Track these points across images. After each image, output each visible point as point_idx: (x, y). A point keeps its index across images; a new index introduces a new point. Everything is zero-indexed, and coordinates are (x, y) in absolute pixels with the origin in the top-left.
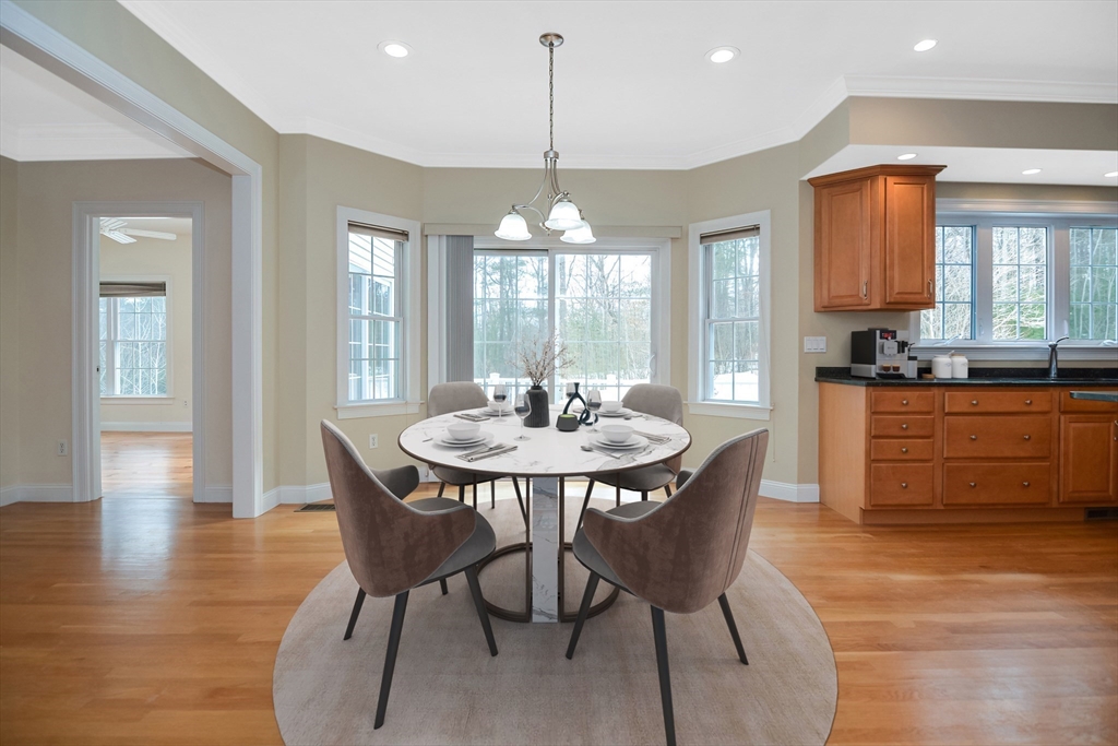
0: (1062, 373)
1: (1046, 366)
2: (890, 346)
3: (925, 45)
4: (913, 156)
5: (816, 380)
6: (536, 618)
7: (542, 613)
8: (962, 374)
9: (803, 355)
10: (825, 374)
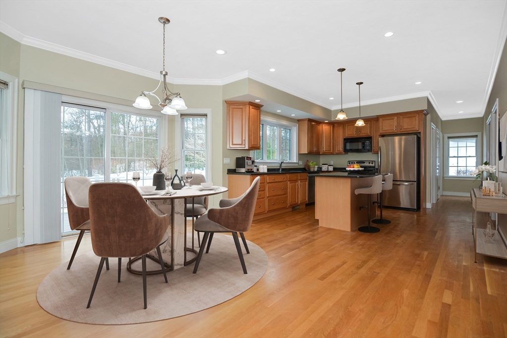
0: (283, 170)
1: (279, 168)
2: (250, 162)
3: (272, 70)
4: (259, 101)
5: (227, 174)
6: (176, 268)
7: (178, 264)
8: (266, 171)
9: (224, 165)
10: (231, 172)
